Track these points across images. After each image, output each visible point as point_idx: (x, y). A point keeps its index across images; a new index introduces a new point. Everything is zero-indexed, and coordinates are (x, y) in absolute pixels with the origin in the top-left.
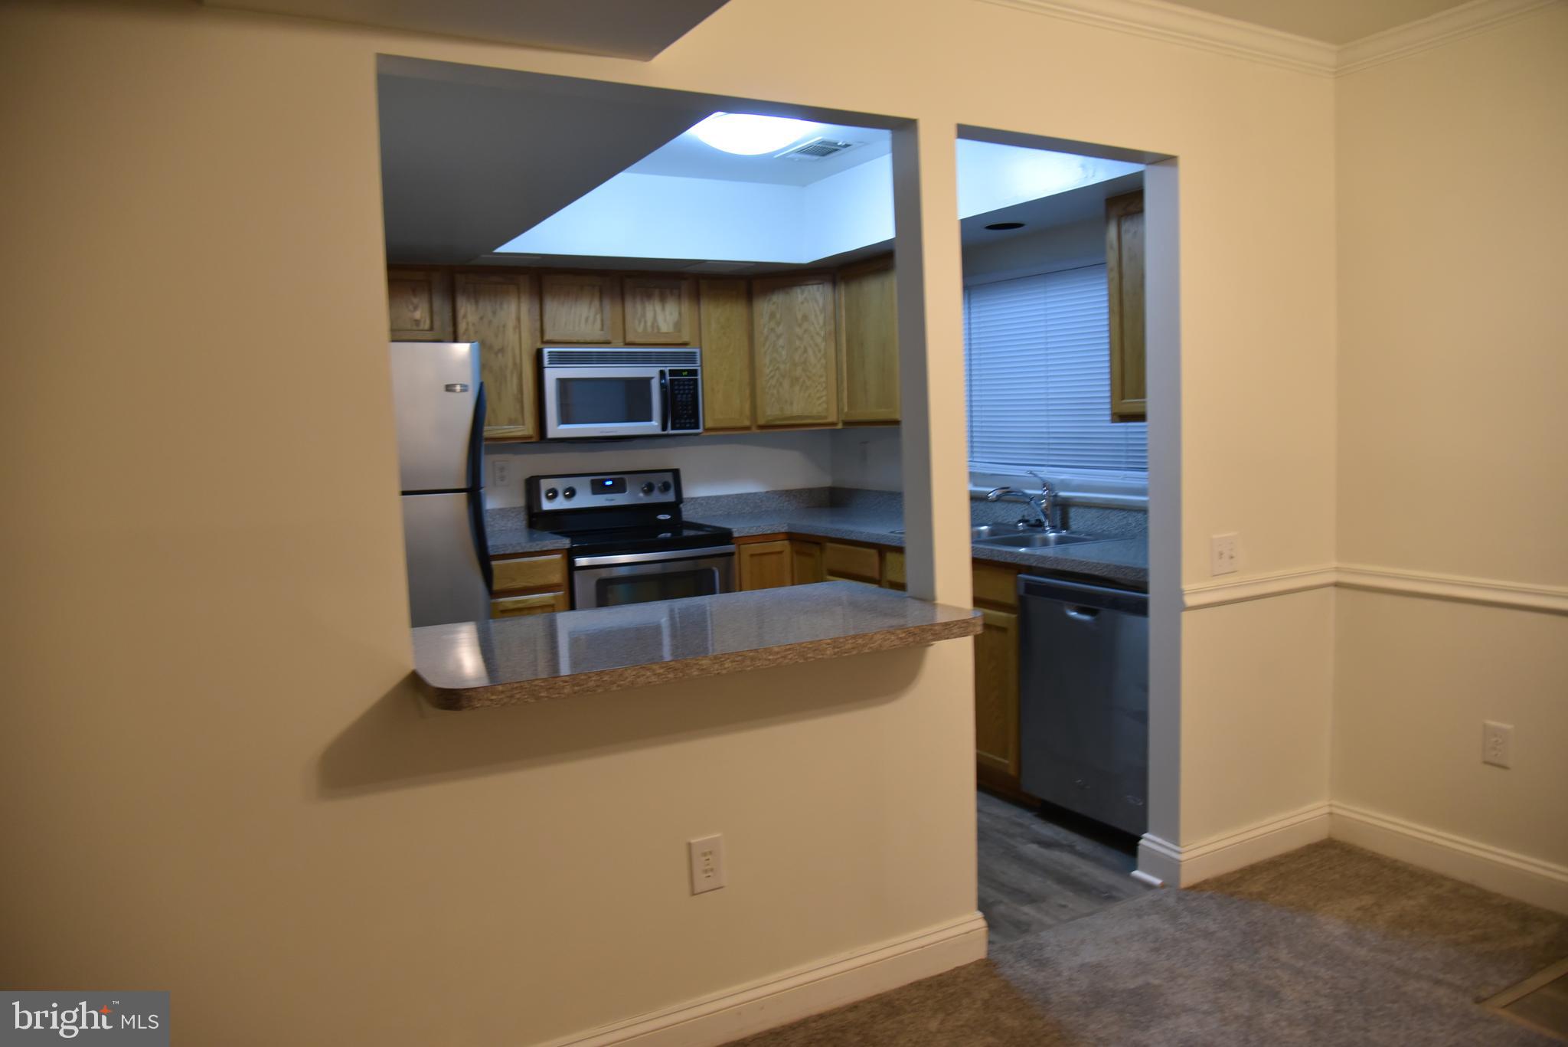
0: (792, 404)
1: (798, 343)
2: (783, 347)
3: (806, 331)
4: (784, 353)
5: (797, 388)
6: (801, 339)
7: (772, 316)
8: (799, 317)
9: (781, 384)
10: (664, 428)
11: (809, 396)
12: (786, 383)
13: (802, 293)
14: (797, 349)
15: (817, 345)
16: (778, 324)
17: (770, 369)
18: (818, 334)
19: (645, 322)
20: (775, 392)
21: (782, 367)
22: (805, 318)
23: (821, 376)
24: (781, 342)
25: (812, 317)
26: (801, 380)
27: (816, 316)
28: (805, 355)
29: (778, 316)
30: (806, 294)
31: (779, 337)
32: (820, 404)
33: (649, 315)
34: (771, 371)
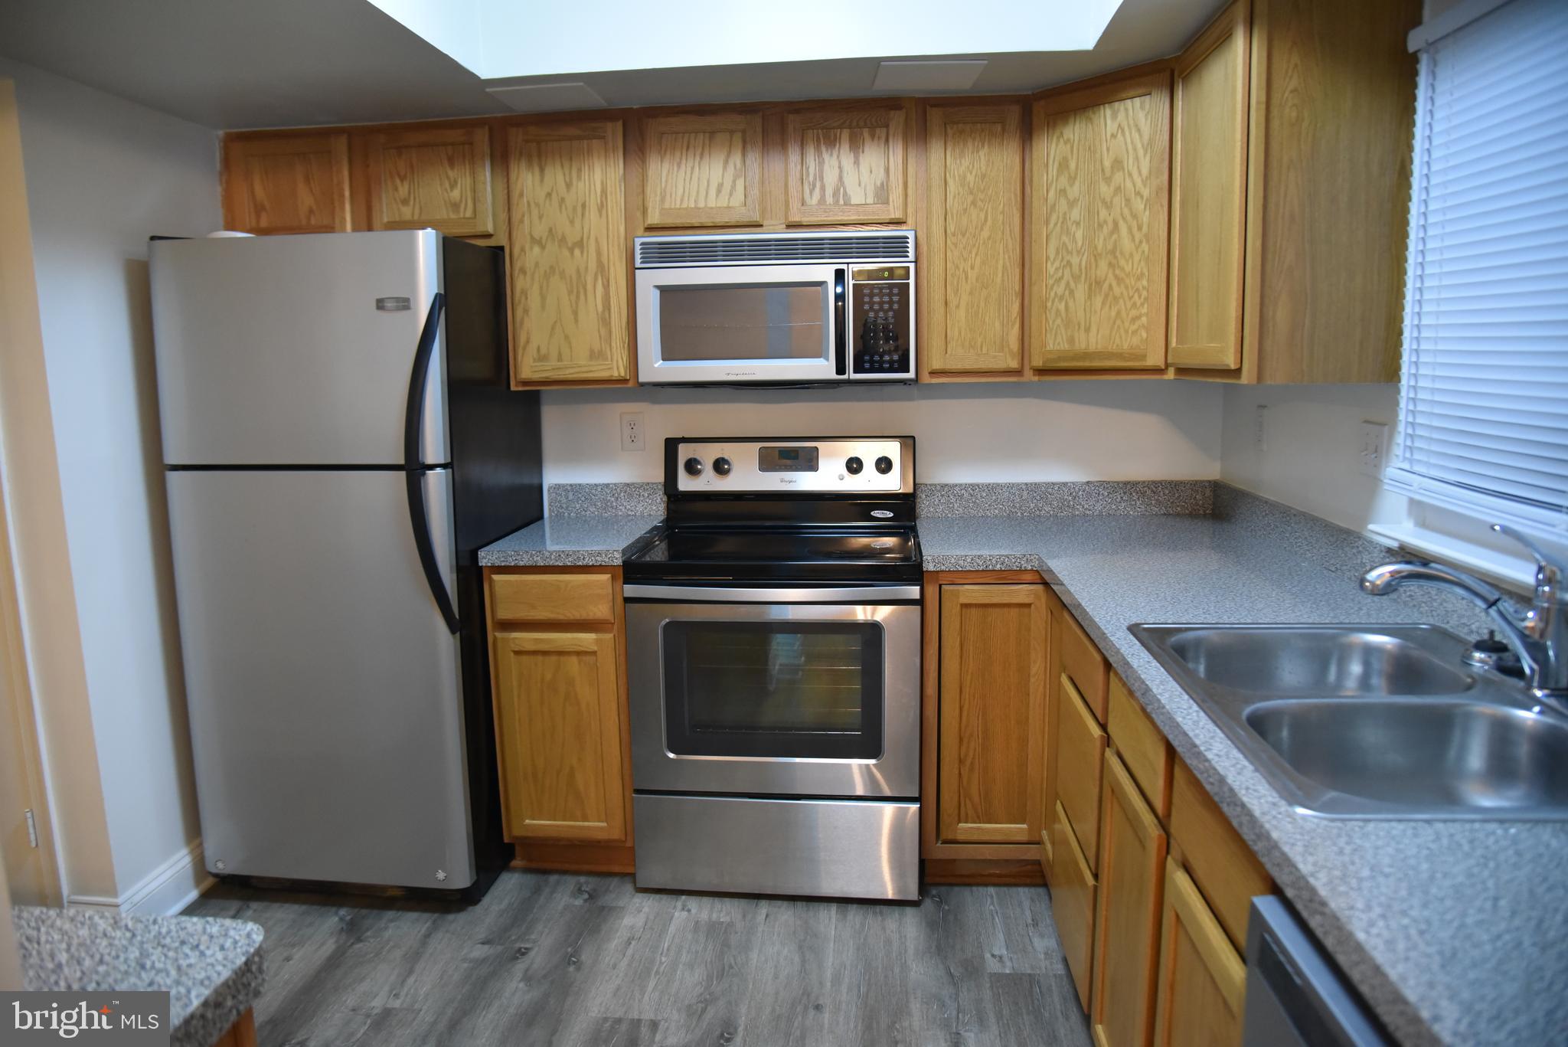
0: (1088, 330)
1: (1103, 213)
2: (1078, 224)
3: (1118, 190)
4: (1079, 234)
5: (1098, 301)
6: (1108, 206)
7: (1063, 165)
8: (1107, 164)
9: (1072, 292)
10: (841, 369)
11: (1119, 313)
12: (1081, 292)
13: (1114, 116)
14: (1100, 226)
15: (1134, 216)
16: (1072, 180)
17: (1057, 264)
18: (1138, 194)
19: (823, 188)
20: (1062, 307)
21: (1075, 260)
22: (1118, 164)
23: (1139, 278)
24: (1075, 214)
25: (1130, 164)
26: (1106, 286)
27: (1137, 159)
28: (1115, 236)
29: (1073, 165)
30: (1121, 116)
31: (1072, 204)
32: (1135, 332)
33: (831, 177)
34: (1057, 269)
